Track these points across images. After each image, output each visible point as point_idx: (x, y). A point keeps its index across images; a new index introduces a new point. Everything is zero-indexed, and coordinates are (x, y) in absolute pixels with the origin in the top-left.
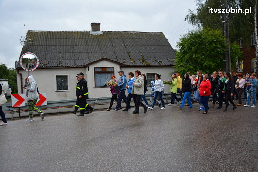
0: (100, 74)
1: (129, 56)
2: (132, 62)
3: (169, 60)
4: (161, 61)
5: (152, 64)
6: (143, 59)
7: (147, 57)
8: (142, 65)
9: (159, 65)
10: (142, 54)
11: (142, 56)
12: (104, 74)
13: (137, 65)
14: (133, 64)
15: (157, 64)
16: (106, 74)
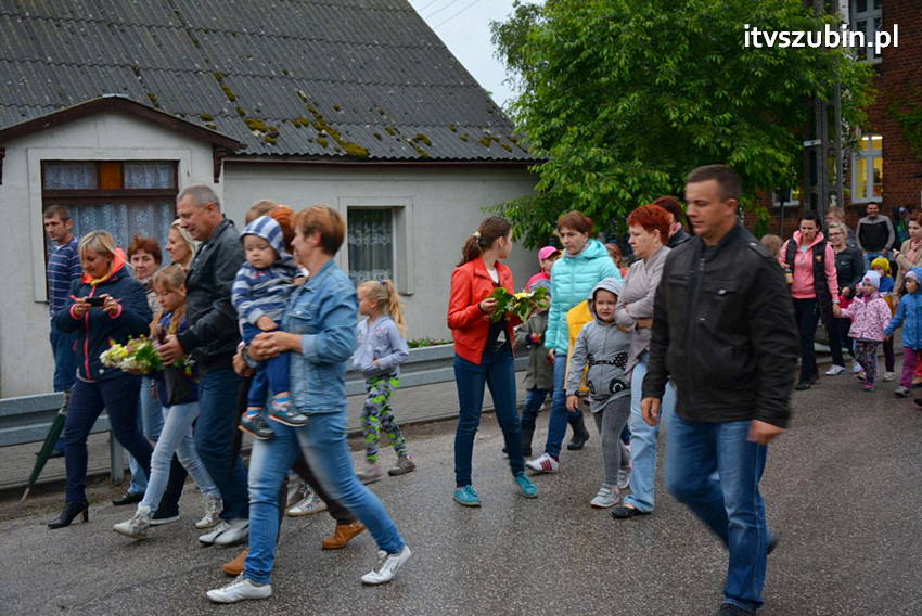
0: (81, 210)
1: (232, 100)
2: (256, 133)
3: (462, 132)
4: (420, 138)
5: (378, 151)
6: (320, 122)
7: (337, 109)
8: (327, 156)
9: (420, 159)
10: (304, 88)
11: (305, 100)
12: (108, 211)
13: (297, 155)
14: (269, 149)
15: (404, 151)
16: (124, 209)
